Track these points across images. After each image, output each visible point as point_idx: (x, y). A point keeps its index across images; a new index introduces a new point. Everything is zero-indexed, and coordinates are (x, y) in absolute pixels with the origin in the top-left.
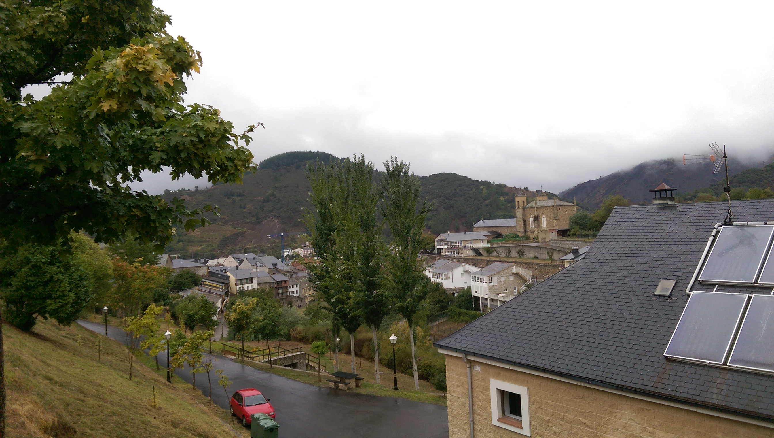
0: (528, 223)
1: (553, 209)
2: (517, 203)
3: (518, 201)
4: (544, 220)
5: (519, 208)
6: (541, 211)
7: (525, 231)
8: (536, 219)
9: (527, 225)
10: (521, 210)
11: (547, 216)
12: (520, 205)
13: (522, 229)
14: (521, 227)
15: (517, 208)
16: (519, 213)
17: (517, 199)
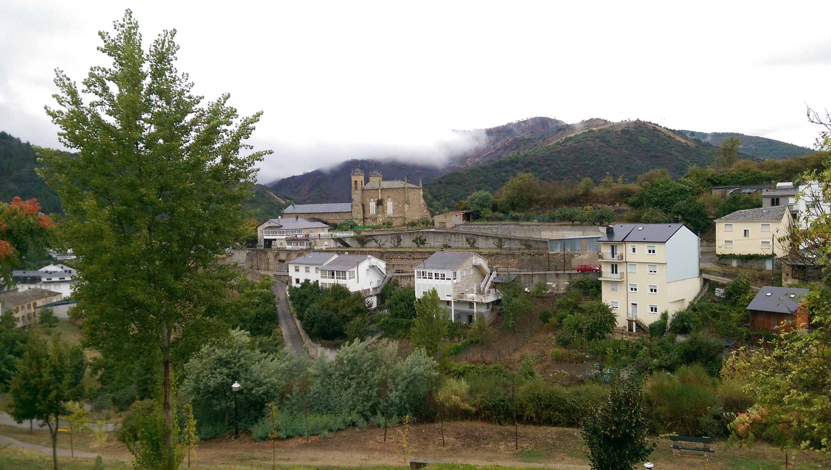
0: (367, 208)
1: (404, 192)
2: (353, 183)
3: (356, 181)
4: (390, 206)
5: (356, 189)
6: (386, 194)
7: (364, 219)
8: (380, 203)
9: (366, 210)
10: (359, 192)
11: (394, 200)
12: (358, 186)
13: (360, 216)
14: (358, 213)
15: (353, 189)
16: (356, 196)
17: (354, 178)
